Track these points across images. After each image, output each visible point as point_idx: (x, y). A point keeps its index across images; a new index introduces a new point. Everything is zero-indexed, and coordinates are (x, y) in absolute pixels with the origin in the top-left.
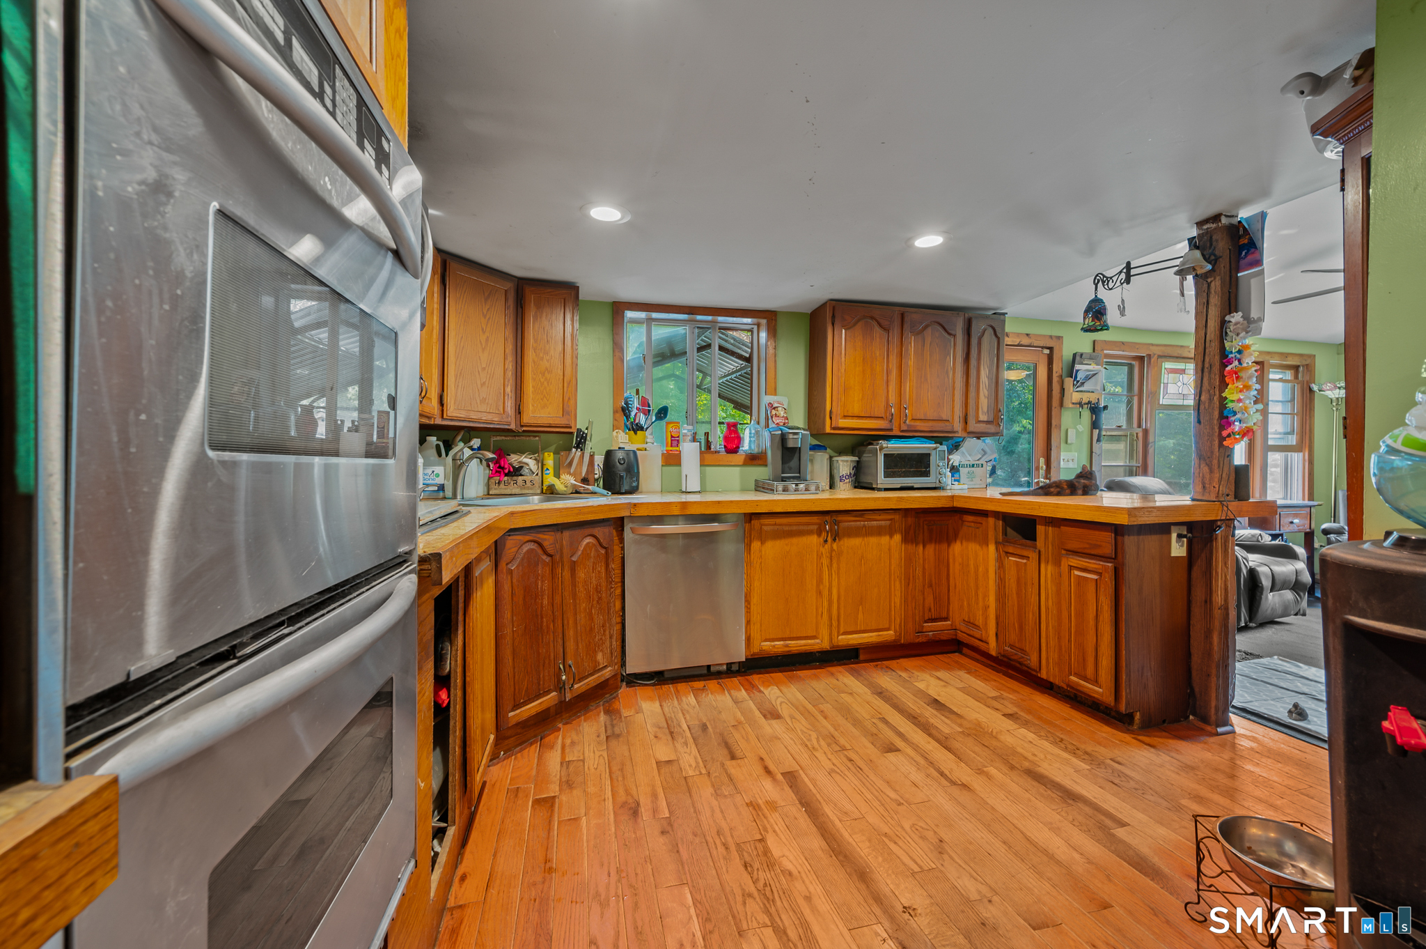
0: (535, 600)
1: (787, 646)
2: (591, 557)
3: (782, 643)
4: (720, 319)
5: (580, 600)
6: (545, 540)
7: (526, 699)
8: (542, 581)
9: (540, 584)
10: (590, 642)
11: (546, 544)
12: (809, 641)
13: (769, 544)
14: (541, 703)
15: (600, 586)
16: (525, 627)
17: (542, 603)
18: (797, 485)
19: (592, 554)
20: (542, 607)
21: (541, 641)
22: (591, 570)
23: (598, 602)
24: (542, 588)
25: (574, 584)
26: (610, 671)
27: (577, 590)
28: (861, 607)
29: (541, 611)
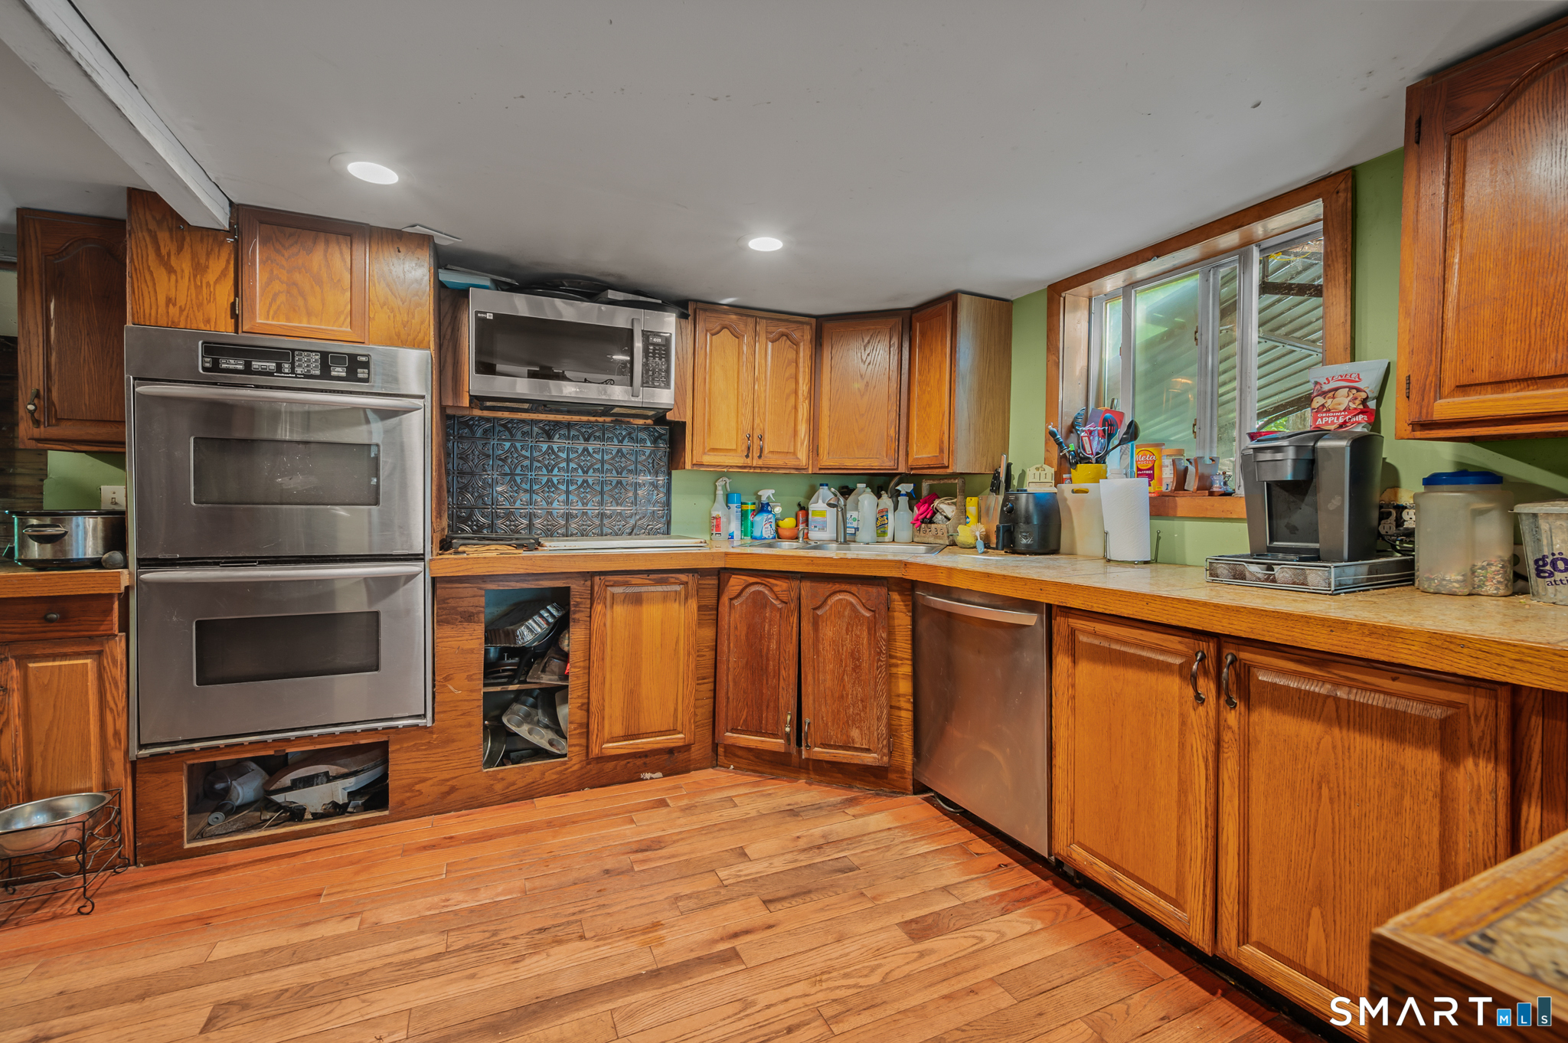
0: (760, 641)
1: (1114, 880)
2: (844, 616)
3: (1107, 867)
4: (1258, 229)
5: (824, 659)
6: (777, 585)
7: (744, 728)
8: (770, 625)
9: (767, 626)
10: (838, 711)
11: (776, 589)
12: (1162, 903)
13: (1084, 668)
14: (762, 741)
15: (858, 651)
16: (747, 662)
17: (768, 646)
18: (1270, 568)
19: (846, 613)
20: (768, 649)
21: (765, 682)
22: (844, 631)
23: (854, 670)
24: (769, 631)
25: (816, 641)
26: (875, 758)
27: (821, 646)
28: (1316, 912)
29: (767, 654)
